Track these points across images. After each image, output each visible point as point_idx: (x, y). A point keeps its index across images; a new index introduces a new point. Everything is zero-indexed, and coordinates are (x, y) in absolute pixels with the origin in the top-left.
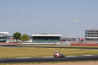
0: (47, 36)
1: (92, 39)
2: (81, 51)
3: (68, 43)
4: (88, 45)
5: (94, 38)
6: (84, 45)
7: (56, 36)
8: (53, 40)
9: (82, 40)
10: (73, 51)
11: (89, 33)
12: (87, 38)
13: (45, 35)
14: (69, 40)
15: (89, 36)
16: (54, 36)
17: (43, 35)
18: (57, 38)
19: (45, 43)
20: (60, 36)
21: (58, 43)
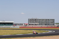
1: (32, 24)
2: (26, 31)
3: (18, 27)
4: (30, 28)
5: (33, 23)
7: (11, 22)
8: (9, 25)
9: (26, 25)
10: (21, 31)
11: (30, 20)
12: (29, 23)
13: (4, 22)
14: (19, 25)
15: (30, 22)
16: (10, 22)
17: (3, 22)
18: (11, 24)
19: (4, 26)
20: (13, 22)
21: (12, 27)
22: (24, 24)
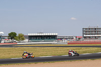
0: (43, 34)
1: (90, 37)
3: (65, 42)
4: (85, 43)
5: (92, 36)
6: (82, 43)
7: (53, 34)
8: (49, 39)
9: (79, 39)
11: (86, 31)
12: (85, 36)
13: (41, 34)
14: (66, 39)
15: (86, 34)
16: (51, 34)
17: (39, 35)
18: (54, 37)
20: (57, 34)
21: (55, 42)
22: (75, 38)
